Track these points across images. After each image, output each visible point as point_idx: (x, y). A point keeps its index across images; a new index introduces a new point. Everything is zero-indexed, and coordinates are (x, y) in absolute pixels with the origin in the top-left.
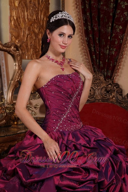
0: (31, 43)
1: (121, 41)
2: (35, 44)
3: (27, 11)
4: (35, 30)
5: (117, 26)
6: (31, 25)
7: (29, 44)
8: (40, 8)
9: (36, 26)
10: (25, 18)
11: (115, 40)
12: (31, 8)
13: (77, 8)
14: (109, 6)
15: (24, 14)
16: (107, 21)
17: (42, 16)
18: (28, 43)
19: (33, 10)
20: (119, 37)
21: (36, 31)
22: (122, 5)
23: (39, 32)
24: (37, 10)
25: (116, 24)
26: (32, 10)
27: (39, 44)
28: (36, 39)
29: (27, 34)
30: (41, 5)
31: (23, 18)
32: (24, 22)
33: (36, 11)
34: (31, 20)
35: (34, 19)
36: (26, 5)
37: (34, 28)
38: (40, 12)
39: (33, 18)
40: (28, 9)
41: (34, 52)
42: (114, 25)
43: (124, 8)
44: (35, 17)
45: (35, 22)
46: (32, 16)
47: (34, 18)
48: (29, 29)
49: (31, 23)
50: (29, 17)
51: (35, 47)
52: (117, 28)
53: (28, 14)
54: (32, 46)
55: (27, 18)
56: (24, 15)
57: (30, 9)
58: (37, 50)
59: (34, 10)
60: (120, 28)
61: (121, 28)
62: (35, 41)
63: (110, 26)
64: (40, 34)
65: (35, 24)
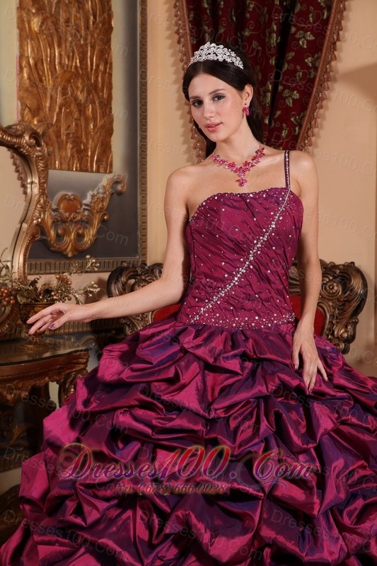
0: (69, 126)
1: (295, 130)
2: (77, 131)
3: (59, 46)
4: (79, 93)
5: (287, 91)
6: (69, 81)
7: (63, 130)
8: (89, 37)
9: (79, 85)
10: (55, 62)
11: (282, 125)
12: (70, 39)
13: (179, 42)
14: (267, 40)
15: (53, 52)
16: (260, 77)
17: (95, 58)
18: (60, 127)
19: (73, 44)
20: (292, 119)
21: (81, 97)
22: (300, 39)
23: (86, 101)
24: (82, 42)
25: (286, 87)
26: (71, 43)
27: (86, 131)
28: (80, 120)
29: (58, 103)
30: (93, 31)
31: (50, 61)
32: (52, 72)
33: (81, 46)
34: (69, 69)
35: (76, 66)
36: (57, 30)
37: (75, 88)
38: (89, 48)
39: (74, 64)
40: (63, 41)
41: (75, 150)
42: (280, 88)
43: (305, 47)
44: (78, 61)
45: (77, 75)
46: (71, 59)
47: (76, 63)
48: (64, 93)
49: (68, 76)
50: (63, 62)
51: (78, 137)
52: (286, 97)
53: (62, 53)
54: (71, 136)
55: (60, 63)
56: (53, 55)
57: (66, 40)
58: (82, 147)
59: (76, 44)
60: (293, 96)
61: (295, 98)
62: (79, 122)
63: (269, 91)
64: (89, 106)
65: (78, 79)
